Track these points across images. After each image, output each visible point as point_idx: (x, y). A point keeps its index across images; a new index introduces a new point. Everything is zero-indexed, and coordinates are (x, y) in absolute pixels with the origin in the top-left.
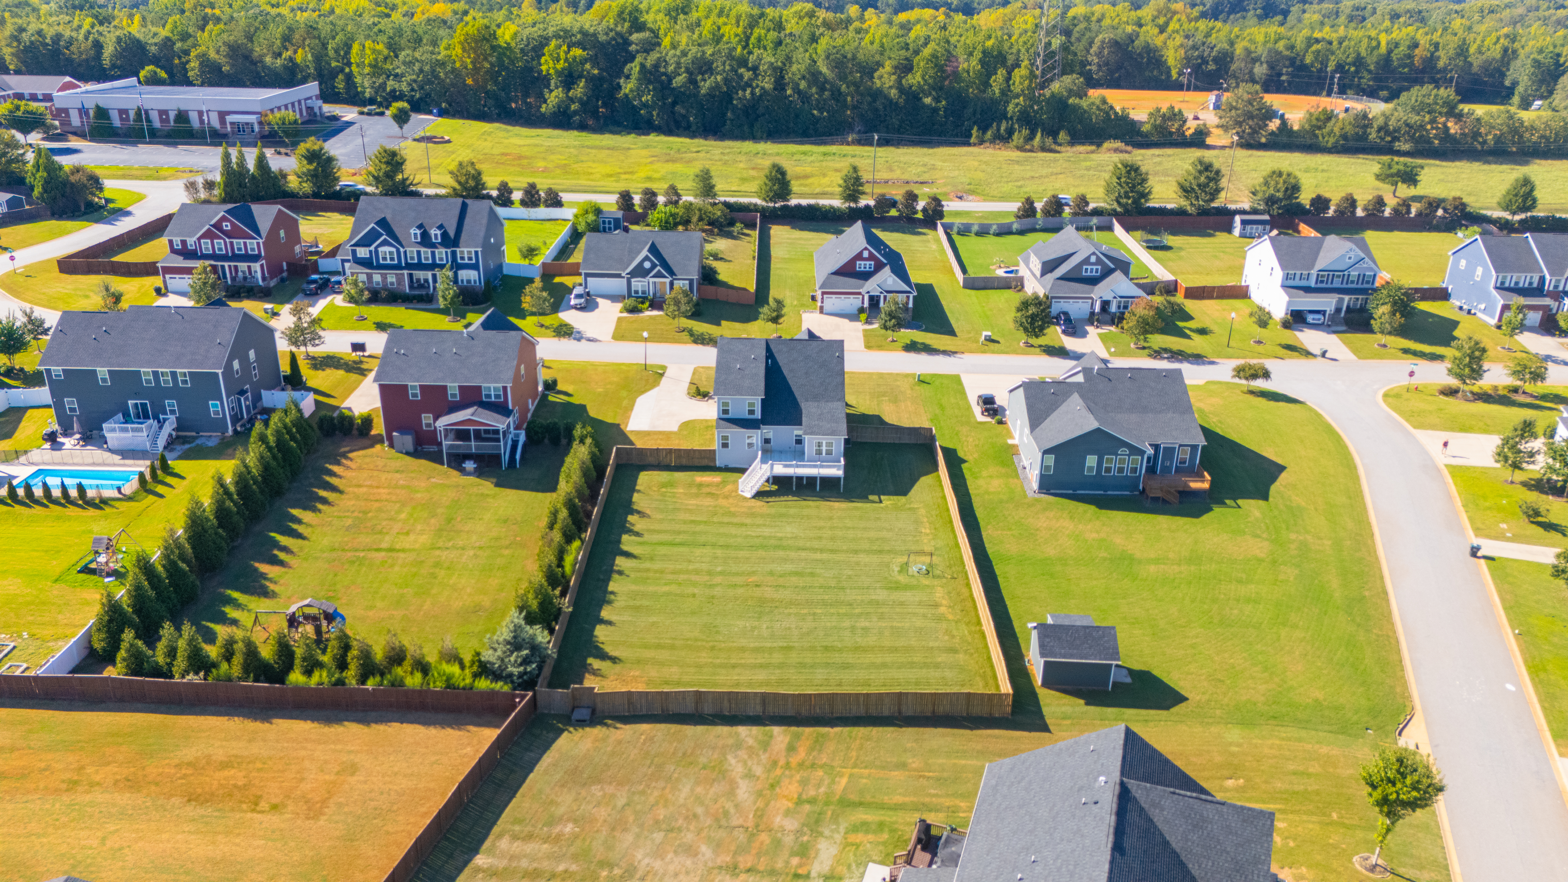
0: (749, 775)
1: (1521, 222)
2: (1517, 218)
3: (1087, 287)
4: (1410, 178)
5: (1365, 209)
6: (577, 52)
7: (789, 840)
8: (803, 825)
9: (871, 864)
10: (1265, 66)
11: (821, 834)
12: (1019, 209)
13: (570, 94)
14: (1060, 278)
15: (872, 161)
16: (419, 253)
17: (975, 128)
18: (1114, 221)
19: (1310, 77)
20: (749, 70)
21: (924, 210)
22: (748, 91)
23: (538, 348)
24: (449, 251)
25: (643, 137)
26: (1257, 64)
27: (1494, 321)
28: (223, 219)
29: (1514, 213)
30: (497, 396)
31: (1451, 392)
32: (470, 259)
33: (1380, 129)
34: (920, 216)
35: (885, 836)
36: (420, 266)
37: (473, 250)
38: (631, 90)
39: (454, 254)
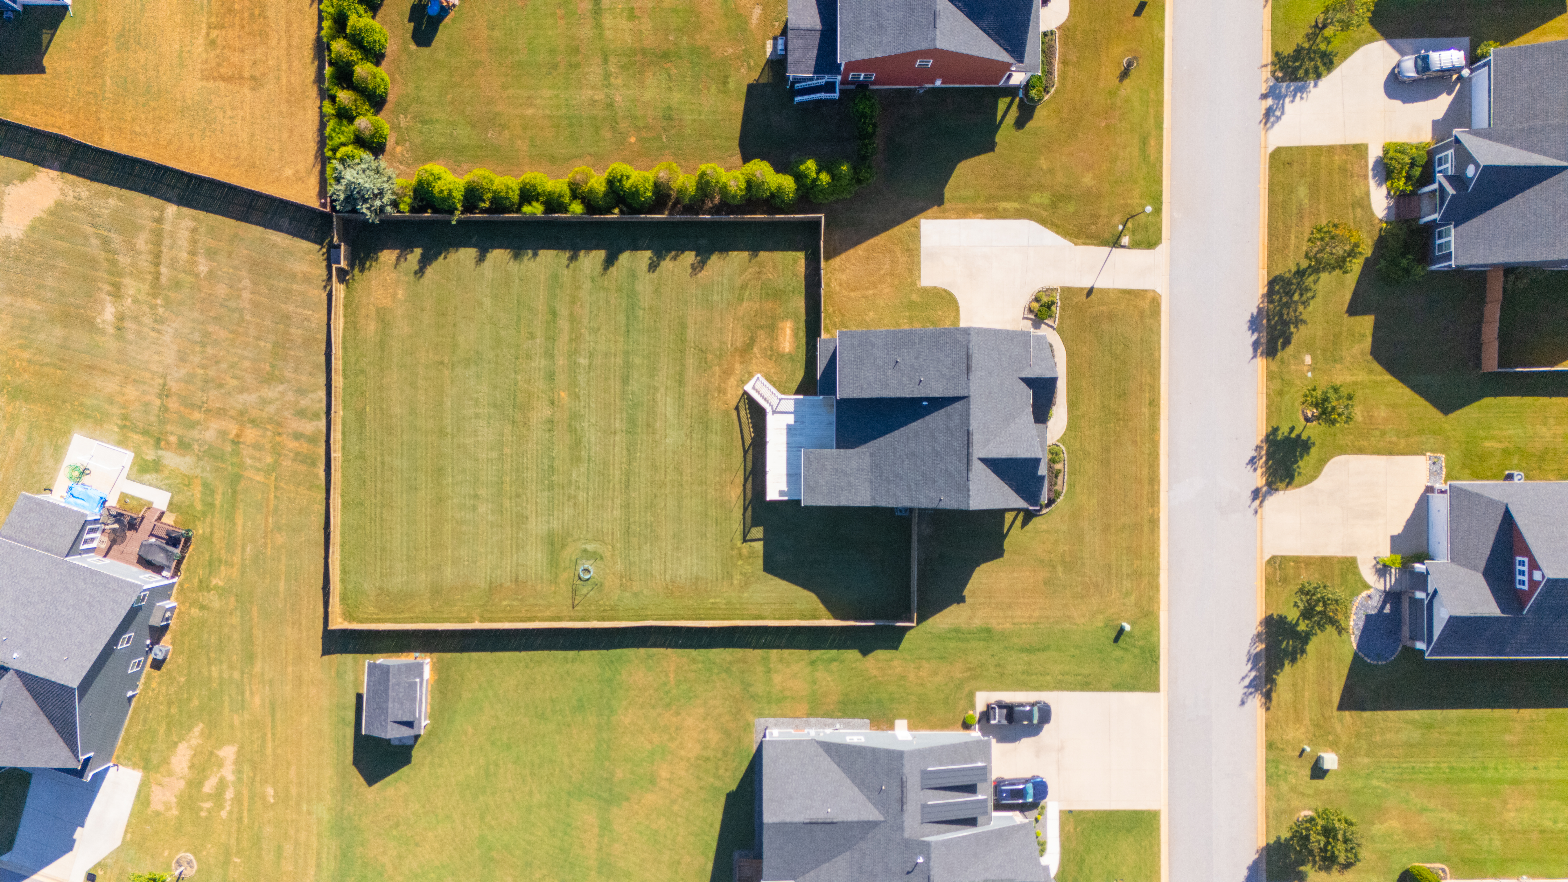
0: (264, 402)
7: (195, 434)
8: (210, 446)
9: (169, 495)
11: (200, 459)
35: (199, 507)
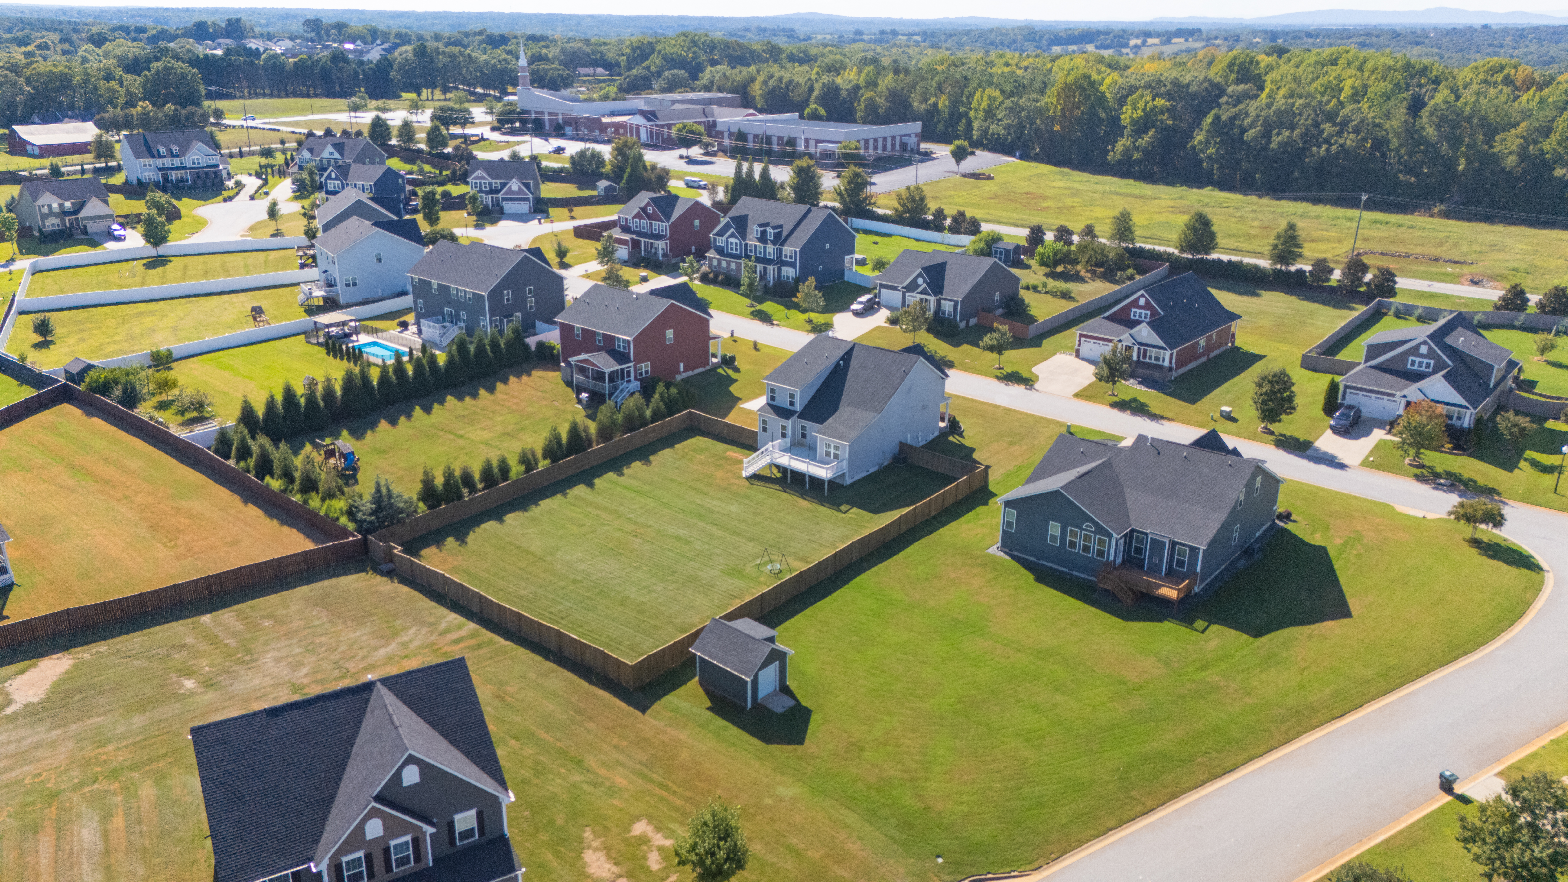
3: (1402, 381)
6: (1160, 102)
12: (1500, 298)
13: (1137, 144)
14: (1371, 367)
15: (1355, 225)
16: (755, 247)
20: (1335, 125)
22: (1324, 147)
23: (712, 323)
25: (1195, 190)
28: (648, 204)
30: (624, 348)
34: (1364, 290)
37: (794, 250)
38: (1200, 142)
39: (780, 251)
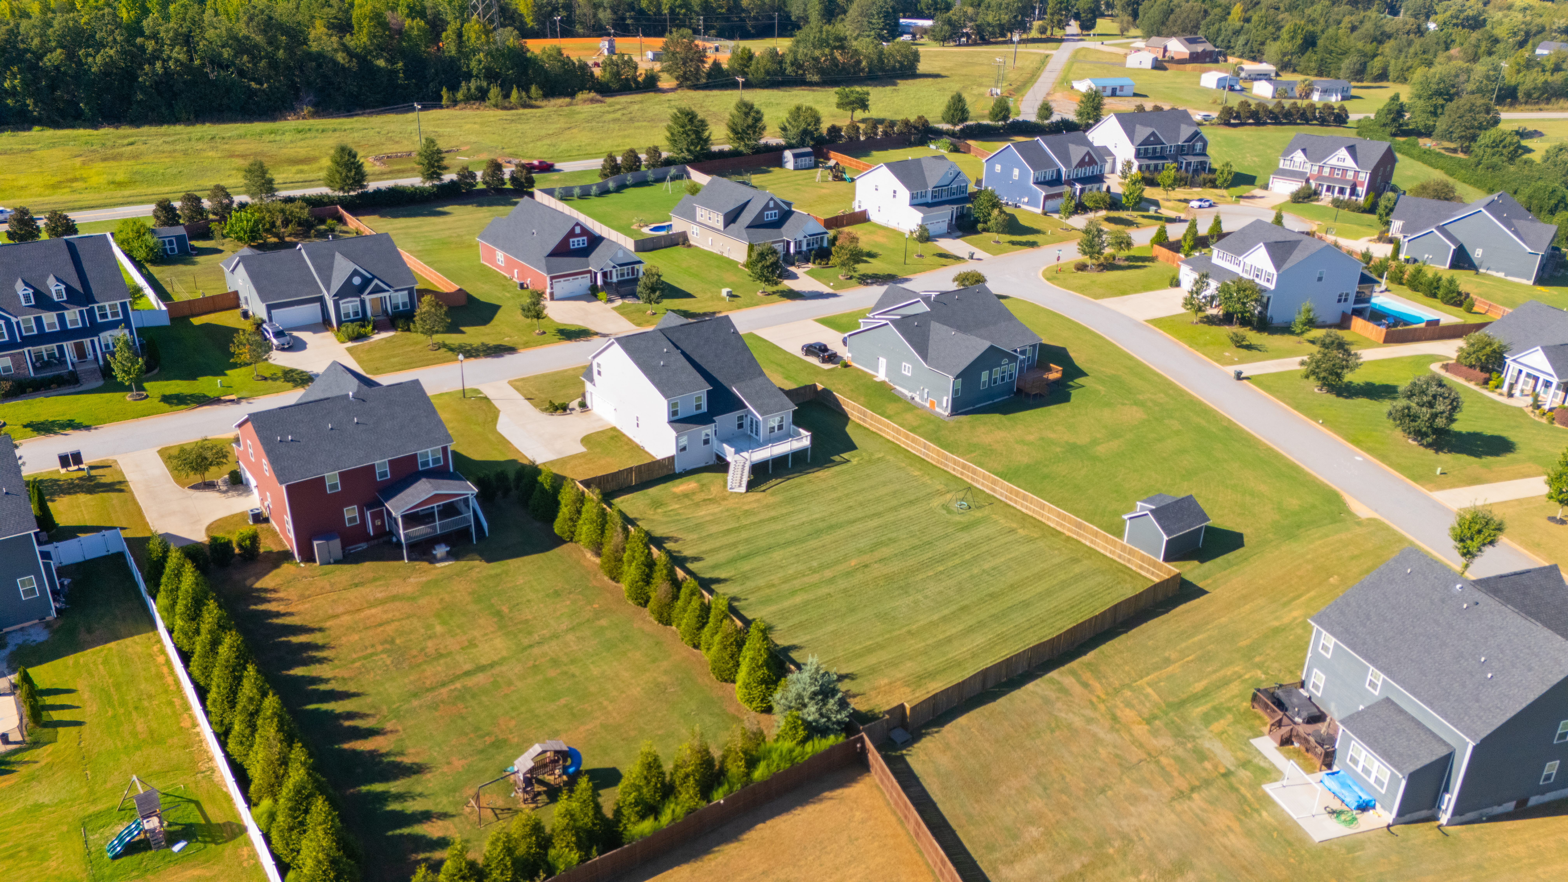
1: (961, 130)
2: (958, 128)
3: (775, 231)
4: (863, 104)
5: (866, 134)
10: (609, 11)
12: (604, 167)
14: (749, 227)
16: (38, 320)
17: (444, 89)
18: (689, 168)
19: (649, 20)
20: (148, 38)
21: (513, 179)
22: (158, 65)
24: (84, 309)
26: (601, 10)
27: (1039, 211)
29: (955, 125)
30: (436, 461)
31: (1082, 267)
32: (115, 314)
33: (792, 64)
34: (508, 186)
36: (42, 337)
37: (118, 302)
39: (91, 312)
